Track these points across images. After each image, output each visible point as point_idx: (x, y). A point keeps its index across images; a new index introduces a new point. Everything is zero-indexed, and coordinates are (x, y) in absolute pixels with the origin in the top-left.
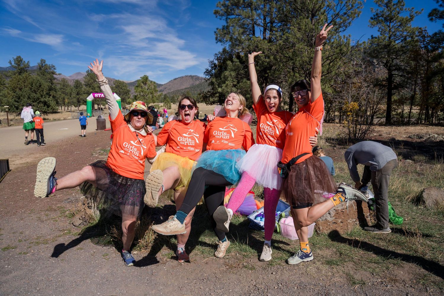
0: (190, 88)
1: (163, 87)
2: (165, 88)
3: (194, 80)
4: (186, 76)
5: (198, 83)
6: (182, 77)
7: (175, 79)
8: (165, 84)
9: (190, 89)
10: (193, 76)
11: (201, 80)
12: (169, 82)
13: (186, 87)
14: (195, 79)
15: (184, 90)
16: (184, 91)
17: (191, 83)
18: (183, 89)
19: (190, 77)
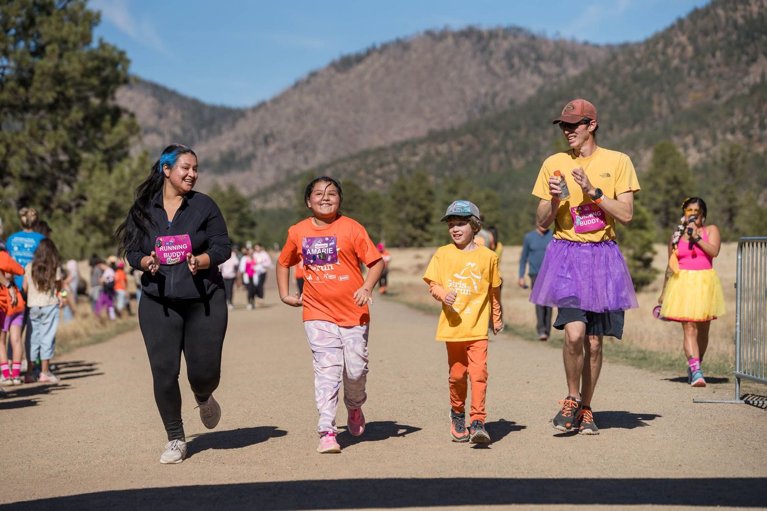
0: (472, 128)
1: (244, 127)
2: (266, 141)
3: (499, 67)
4: (435, 37)
5: (531, 92)
6: (403, 45)
7: (346, 63)
8: (262, 105)
9: (468, 138)
10: (493, 35)
11: (559, 63)
12: (297, 85)
13: (435, 126)
14: (509, 55)
15: (422, 150)
16: (427, 160)
17: (469, 94)
18: (411, 145)
19: (467, 44)
